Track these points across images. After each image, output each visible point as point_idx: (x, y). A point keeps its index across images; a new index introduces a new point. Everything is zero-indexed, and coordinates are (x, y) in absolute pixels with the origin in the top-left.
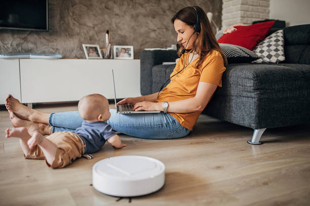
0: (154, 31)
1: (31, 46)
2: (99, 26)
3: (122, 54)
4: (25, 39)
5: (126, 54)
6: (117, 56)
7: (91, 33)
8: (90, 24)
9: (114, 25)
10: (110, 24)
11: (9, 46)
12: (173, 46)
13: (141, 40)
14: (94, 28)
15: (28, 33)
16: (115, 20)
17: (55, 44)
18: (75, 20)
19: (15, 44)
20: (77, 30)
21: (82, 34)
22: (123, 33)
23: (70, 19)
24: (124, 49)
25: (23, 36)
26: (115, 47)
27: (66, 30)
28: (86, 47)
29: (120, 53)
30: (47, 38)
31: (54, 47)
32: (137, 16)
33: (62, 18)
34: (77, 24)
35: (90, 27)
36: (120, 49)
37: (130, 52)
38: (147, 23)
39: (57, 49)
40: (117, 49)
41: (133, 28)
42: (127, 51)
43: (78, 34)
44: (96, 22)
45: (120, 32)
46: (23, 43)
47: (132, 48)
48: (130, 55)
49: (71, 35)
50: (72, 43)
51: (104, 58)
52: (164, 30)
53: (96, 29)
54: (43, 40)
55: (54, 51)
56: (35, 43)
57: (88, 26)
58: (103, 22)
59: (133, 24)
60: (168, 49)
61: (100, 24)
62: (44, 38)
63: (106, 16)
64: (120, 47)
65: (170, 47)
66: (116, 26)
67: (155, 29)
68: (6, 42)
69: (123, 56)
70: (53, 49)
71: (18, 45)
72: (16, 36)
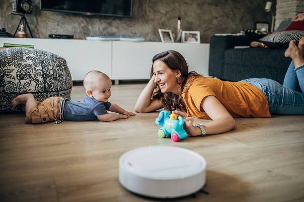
0: (216, 18)
1: (114, 30)
2: (171, 13)
3: (190, 39)
4: (110, 24)
5: (193, 39)
6: (186, 40)
7: (164, 19)
8: (163, 11)
9: (183, 13)
10: (180, 12)
11: (97, 29)
12: (242, 32)
13: (204, 26)
14: (166, 14)
15: (113, 18)
16: (184, 8)
17: (133, 28)
18: (151, 7)
19: (102, 28)
20: (152, 16)
21: (156, 20)
22: (189, 19)
23: (147, 6)
24: (192, 34)
25: (109, 21)
26: (184, 32)
27: (143, 16)
28: (162, 32)
29: (188, 37)
30: (128, 23)
31: (133, 31)
32: (203, 4)
33: (141, 5)
34: (152, 11)
35: (163, 14)
36: (188, 34)
37: (197, 37)
38: (211, 11)
39: (135, 33)
40: (185, 34)
41: (198, 15)
42: (194, 36)
43: (153, 20)
44: (168, 10)
45: (187, 19)
46: (108, 27)
47: (198, 33)
48: (197, 40)
49: (147, 21)
50: (147, 28)
51: (175, 41)
52: (225, 18)
53: (168, 15)
54: (124, 25)
55: (132, 35)
56: (117, 28)
57: (161, 13)
58: (174, 10)
59: (199, 11)
60: (238, 34)
61: (172, 11)
62: (125, 23)
63: (177, 4)
64: (188, 32)
65: (239, 33)
66: (185, 14)
67: (217, 16)
68: (94, 26)
69: (191, 41)
70: (132, 33)
71: (104, 29)
72: (103, 21)
